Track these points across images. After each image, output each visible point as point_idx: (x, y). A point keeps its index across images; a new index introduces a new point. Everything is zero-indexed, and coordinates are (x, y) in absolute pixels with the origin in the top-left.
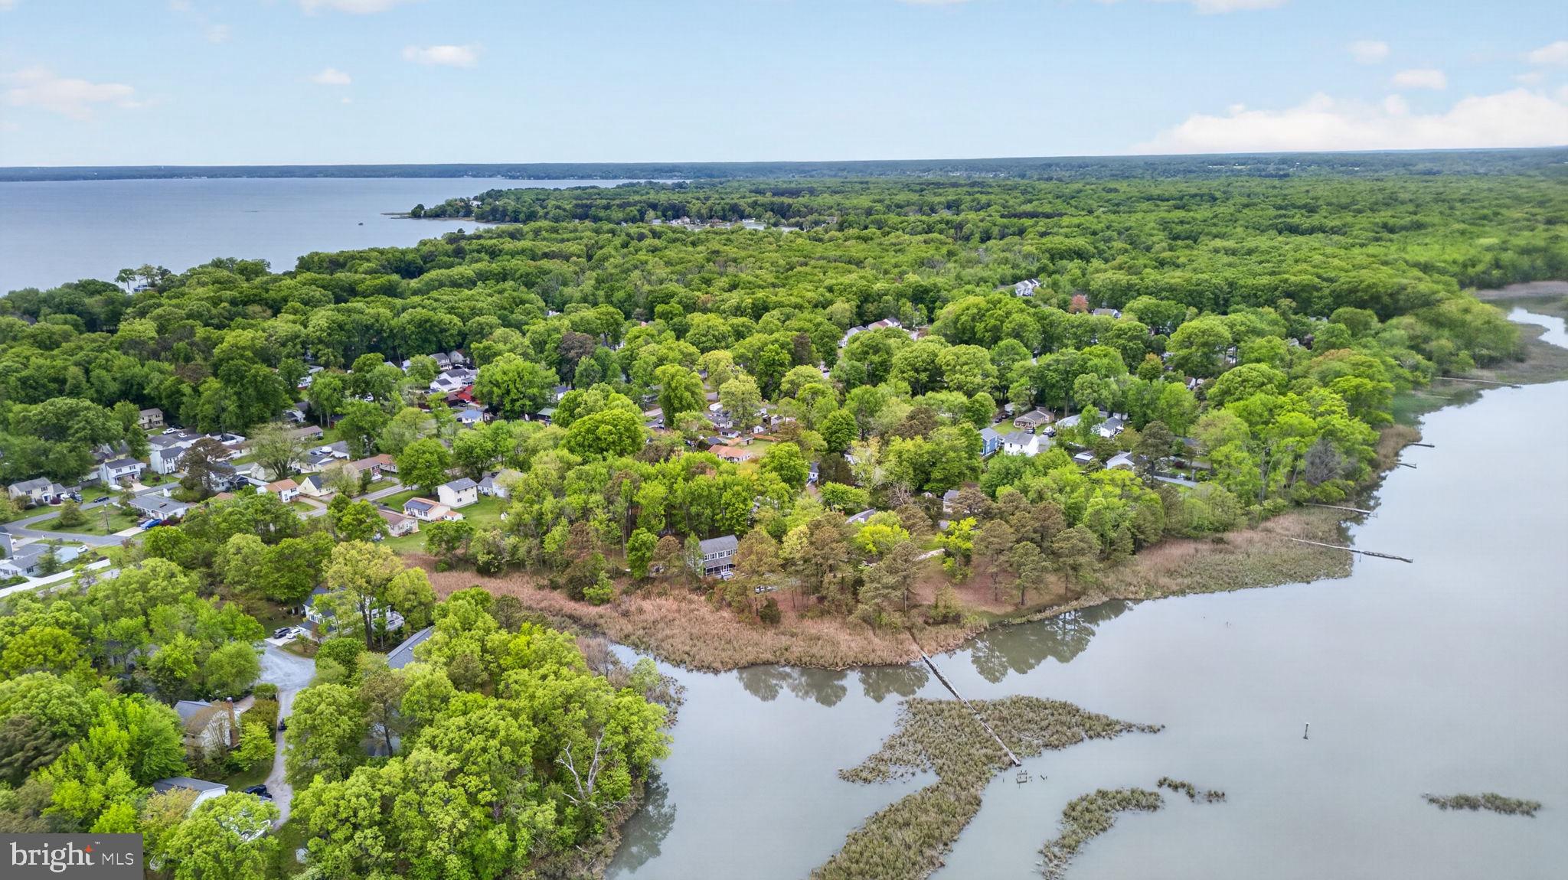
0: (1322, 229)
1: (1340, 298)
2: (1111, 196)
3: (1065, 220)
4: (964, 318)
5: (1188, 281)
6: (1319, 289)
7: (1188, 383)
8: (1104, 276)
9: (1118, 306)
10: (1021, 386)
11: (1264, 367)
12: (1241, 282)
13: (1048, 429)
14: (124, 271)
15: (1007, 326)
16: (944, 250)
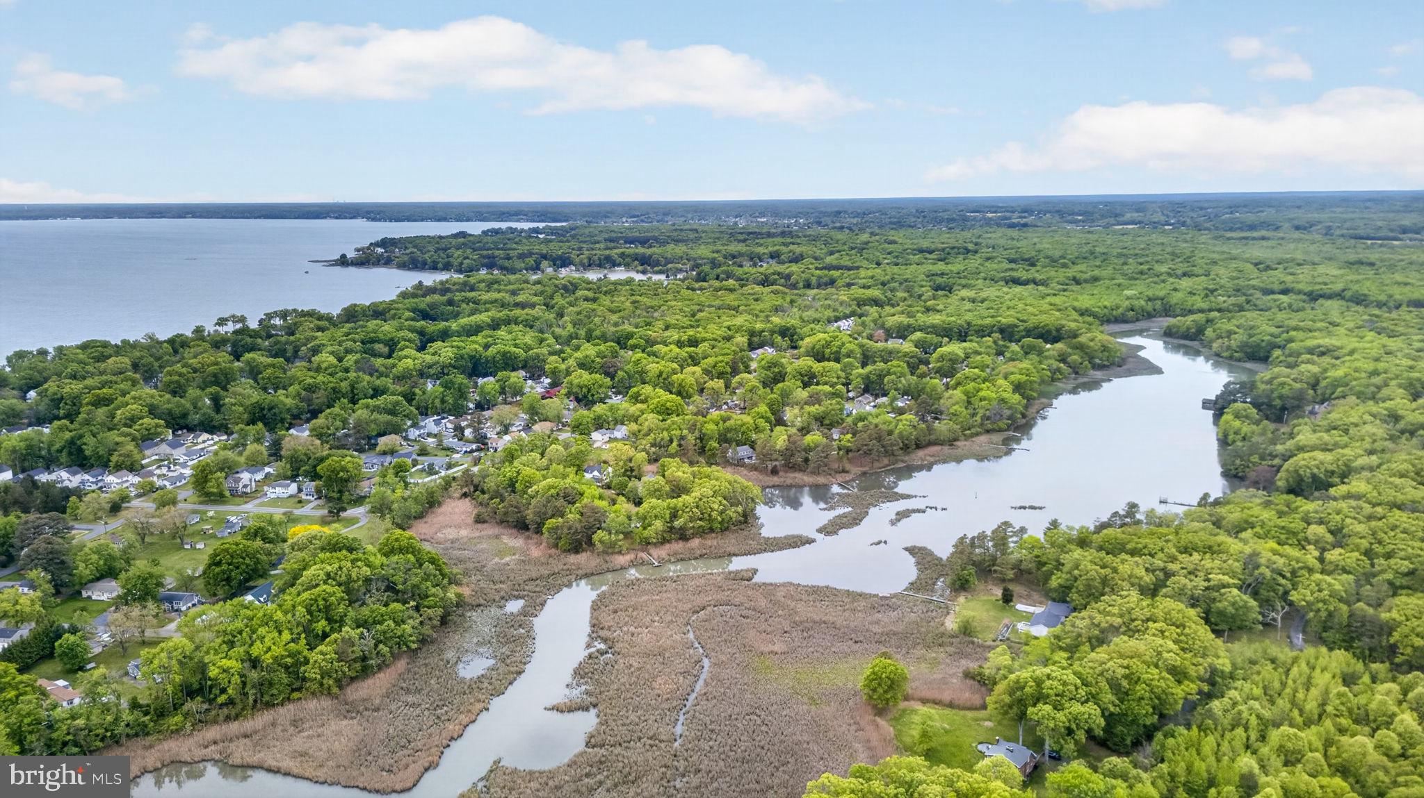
0: (1035, 282)
1: (1029, 333)
2: (891, 247)
3: (863, 273)
4: (817, 347)
5: (944, 322)
6: (1017, 327)
7: (941, 380)
8: (895, 319)
9: (904, 338)
10: (857, 382)
11: (976, 370)
12: (974, 323)
13: (872, 404)
14: (219, 319)
15: (844, 351)
16: (788, 299)
